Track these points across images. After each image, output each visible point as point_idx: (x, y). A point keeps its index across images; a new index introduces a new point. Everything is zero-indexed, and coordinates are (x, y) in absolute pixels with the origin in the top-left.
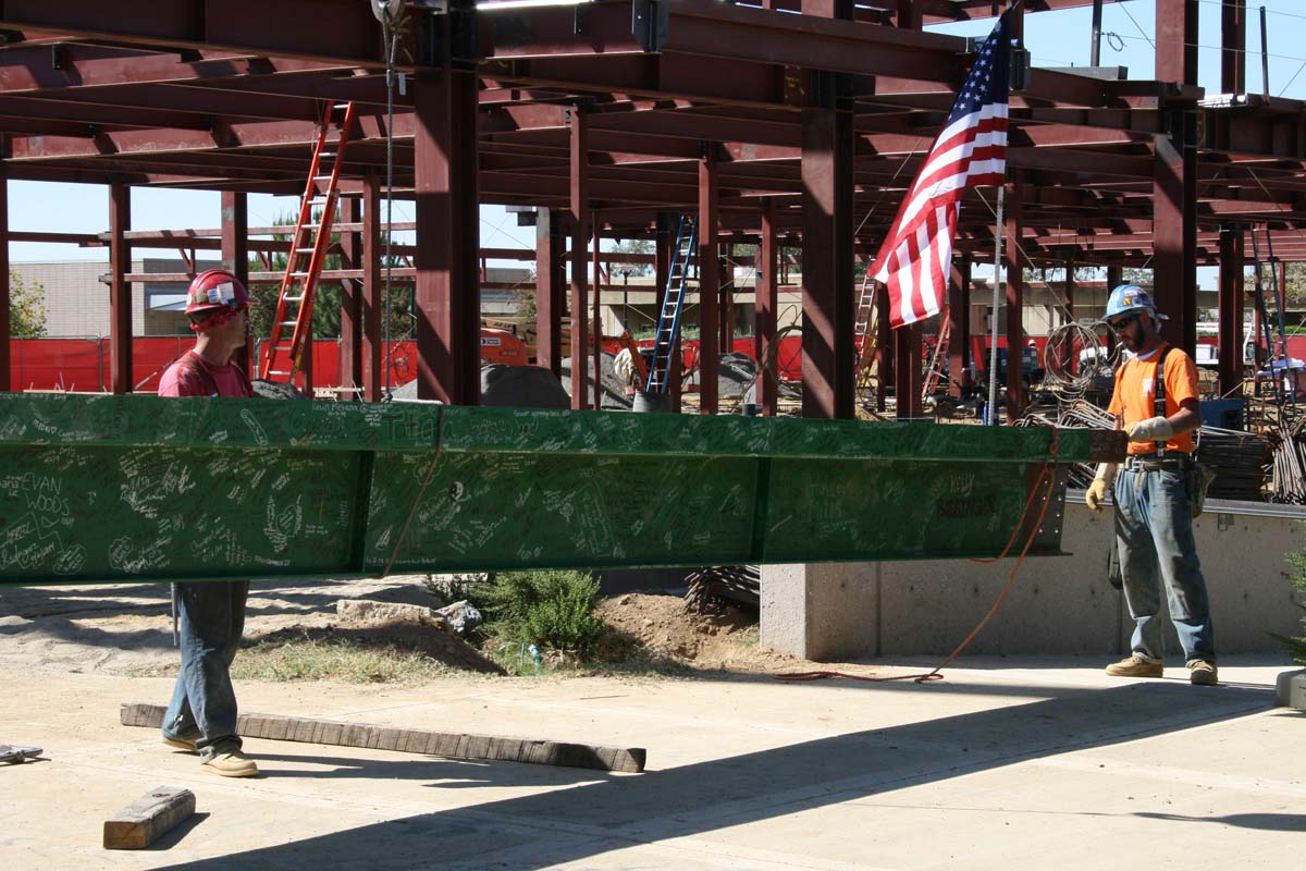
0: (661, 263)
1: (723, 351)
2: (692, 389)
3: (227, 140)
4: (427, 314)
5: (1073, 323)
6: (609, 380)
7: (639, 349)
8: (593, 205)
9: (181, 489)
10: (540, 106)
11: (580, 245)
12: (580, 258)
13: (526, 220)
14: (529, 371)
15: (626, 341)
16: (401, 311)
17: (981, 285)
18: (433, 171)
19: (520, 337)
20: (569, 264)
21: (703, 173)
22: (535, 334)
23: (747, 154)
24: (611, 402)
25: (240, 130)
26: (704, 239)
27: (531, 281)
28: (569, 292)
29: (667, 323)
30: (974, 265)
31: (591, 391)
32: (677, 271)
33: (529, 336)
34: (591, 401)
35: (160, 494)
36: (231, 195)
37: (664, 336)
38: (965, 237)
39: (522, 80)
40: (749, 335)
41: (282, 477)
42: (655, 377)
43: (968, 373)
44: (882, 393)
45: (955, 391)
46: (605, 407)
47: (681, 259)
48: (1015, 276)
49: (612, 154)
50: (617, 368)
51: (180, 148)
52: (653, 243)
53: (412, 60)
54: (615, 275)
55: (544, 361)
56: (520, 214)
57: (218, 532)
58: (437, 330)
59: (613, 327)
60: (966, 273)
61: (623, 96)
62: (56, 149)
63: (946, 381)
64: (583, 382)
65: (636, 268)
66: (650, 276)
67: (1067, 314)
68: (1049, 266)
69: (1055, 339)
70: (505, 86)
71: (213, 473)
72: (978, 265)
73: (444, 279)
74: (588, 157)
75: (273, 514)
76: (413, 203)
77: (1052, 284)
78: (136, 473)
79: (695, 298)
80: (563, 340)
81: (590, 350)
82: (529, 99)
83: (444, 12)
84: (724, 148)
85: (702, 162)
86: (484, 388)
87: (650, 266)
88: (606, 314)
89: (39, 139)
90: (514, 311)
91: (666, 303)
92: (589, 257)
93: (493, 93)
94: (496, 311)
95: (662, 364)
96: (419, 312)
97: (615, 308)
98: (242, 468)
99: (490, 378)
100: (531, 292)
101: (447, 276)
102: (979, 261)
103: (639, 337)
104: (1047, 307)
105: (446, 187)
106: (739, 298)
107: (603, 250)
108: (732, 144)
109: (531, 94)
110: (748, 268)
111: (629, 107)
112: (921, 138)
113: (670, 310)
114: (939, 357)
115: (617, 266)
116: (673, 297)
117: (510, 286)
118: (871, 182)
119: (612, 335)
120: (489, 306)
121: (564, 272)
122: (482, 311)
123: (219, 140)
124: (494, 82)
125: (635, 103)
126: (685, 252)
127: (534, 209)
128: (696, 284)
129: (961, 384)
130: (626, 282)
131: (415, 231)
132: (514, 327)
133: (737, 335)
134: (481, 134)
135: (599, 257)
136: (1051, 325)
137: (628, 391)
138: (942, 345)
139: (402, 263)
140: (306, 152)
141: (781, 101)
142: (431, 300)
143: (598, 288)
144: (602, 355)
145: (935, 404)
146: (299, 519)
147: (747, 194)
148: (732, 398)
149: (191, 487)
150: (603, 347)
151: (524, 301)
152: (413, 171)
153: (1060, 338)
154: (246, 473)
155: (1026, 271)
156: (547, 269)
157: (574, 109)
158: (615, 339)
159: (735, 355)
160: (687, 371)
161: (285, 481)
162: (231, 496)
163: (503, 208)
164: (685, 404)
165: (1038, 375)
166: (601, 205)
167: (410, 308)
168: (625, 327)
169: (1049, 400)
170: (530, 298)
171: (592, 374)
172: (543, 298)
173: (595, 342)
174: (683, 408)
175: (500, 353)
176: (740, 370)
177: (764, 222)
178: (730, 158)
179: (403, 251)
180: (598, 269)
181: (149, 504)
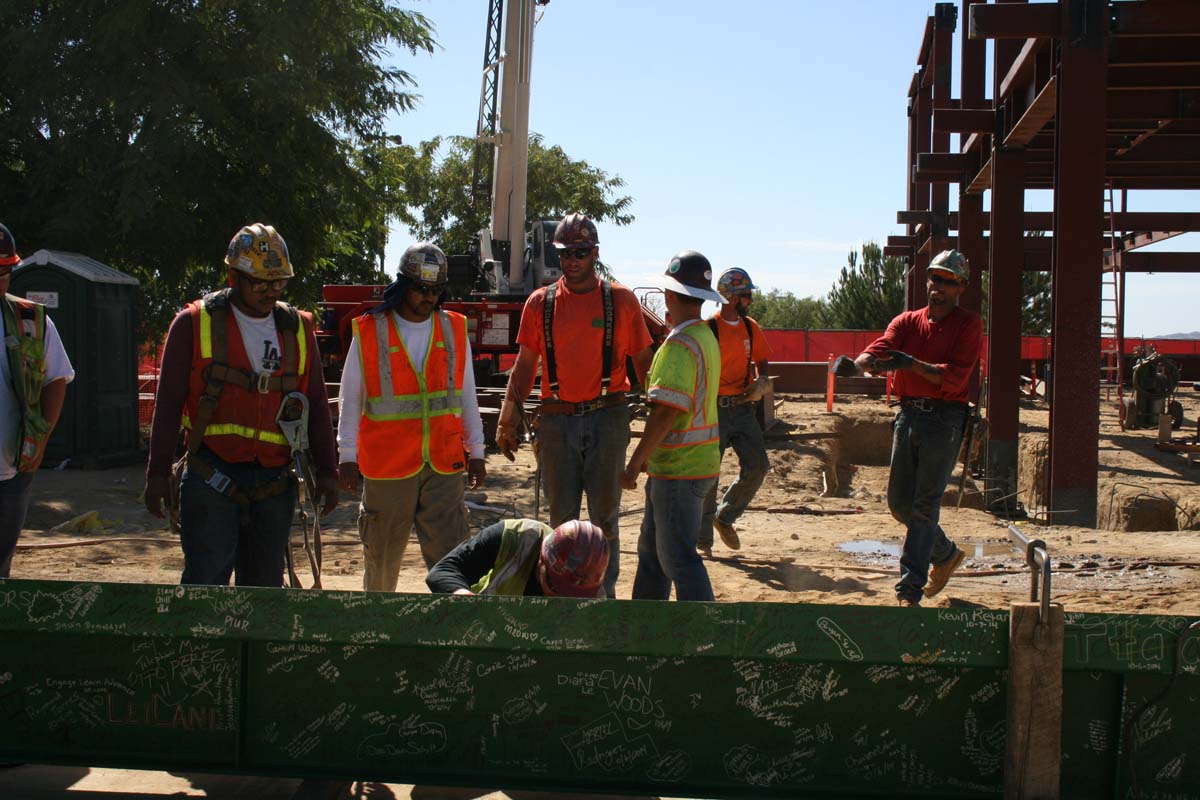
9: (826, 694)
35: (795, 700)
41: (988, 687)
57: (887, 747)
71: (875, 680)
75: (974, 730)
78: (757, 675)
98: (920, 675)
149: (841, 694)
154: (927, 681)
161: (993, 693)
162: (904, 707)
181: (777, 711)
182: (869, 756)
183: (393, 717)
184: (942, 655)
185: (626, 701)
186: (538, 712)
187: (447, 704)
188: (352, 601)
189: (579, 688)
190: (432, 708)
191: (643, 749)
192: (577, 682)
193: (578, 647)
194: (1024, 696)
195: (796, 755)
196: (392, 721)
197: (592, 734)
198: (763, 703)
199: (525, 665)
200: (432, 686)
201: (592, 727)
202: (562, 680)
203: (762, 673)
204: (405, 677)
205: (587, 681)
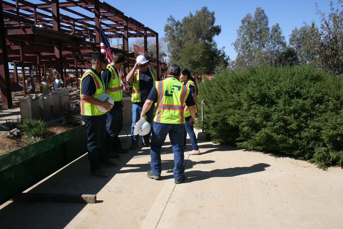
10: (15, 46)
21: (38, 56)
23: (44, 54)
49: (25, 54)
58: (3, 77)
74: (22, 53)
82: (13, 44)
85: (37, 55)
112: (67, 51)
147: (42, 60)
157: (20, 46)
178: (41, 55)
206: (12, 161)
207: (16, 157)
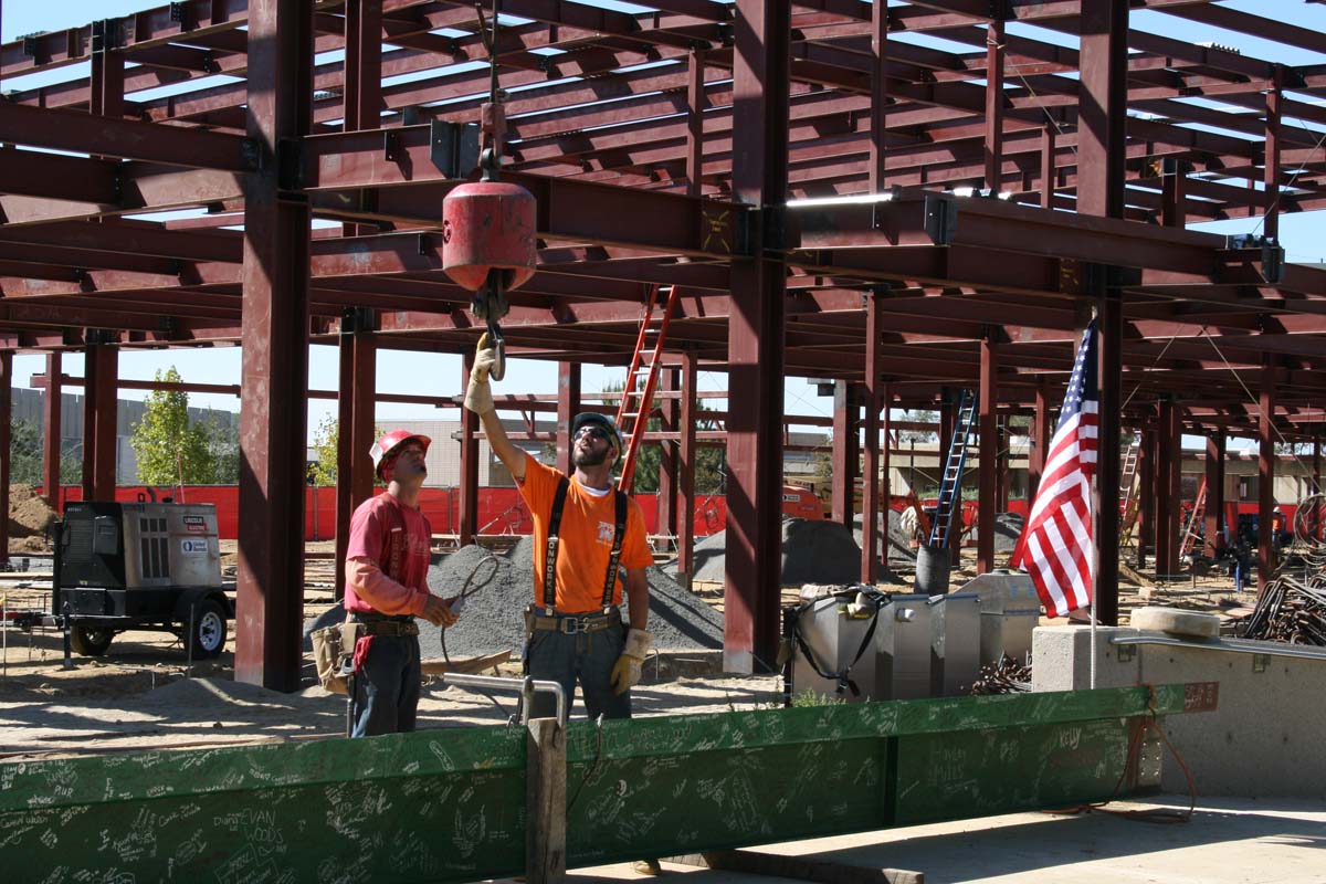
0: (945, 431)
1: (999, 511)
2: (970, 544)
3: (566, 317)
4: (736, 474)
5: (1321, 493)
6: (896, 535)
7: (923, 508)
8: (885, 378)
9: (380, 811)
10: (840, 291)
11: (872, 415)
12: (873, 425)
13: (824, 390)
14: (826, 525)
15: (911, 500)
16: (712, 469)
17: (1235, 456)
18: (745, 346)
19: (817, 494)
20: (862, 431)
21: (984, 351)
22: (830, 492)
23: (1024, 336)
24: (898, 554)
25: (577, 308)
26: (984, 409)
27: (828, 445)
28: (861, 455)
29: (949, 485)
30: (1229, 438)
31: (880, 543)
32: (959, 439)
33: (825, 494)
34: (880, 552)
35: (361, 817)
36: (568, 364)
37: (946, 496)
38: (1221, 413)
39: (827, 268)
40: (1022, 497)
41: (468, 790)
42: (937, 533)
43: (1221, 537)
44: (1143, 552)
45: (1208, 552)
46: (892, 559)
47: (963, 428)
48: (1267, 450)
49: (903, 334)
50: (903, 524)
51: (524, 324)
52: (938, 413)
53: (728, 249)
54: (903, 441)
55: (837, 517)
56: (821, 386)
57: (413, 845)
58: (746, 491)
59: (900, 487)
60: (1221, 445)
61: (915, 283)
62: (418, 323)
63: (1201, 542)
64: (873, 535)
65: (921, 435)
66: (934, 442)
67: (1314, 486)
68: (1298, 441)
69: (1304, 508)
70: (810, 273)
71: (407, 794)
72: (1232, 438)
73: (752, 440)
74: (881, 336)
75: (460, 825)
76: (727, 374)
77: (1302, 457)
78: (339, 800)
79: (975, 463)
80: (856, 498)
81: (880, 507)
82: (831, 285)
83: (758, 208)
84: (1003, 331)
85: (983, 343)
86: (785, 538)
87: (934, 434)
88: (894, 474)
89: (404, 314)
90: (812, 471)
91: (948, 467)
92: (881, 424)
93: (799, 280)
94: (799, 472)
95: (943, 521)
96: (728, 471)
97: (903, 470)
99: (790, 530)
100: (828, 455)
101: (754, 437)
102: (1233, 435)
103: (923, 496)
104: (1295, 477)
105: (755, 359)
106: (1014, 464)
107: (892, 419)
108: (1012, 327)
109: (835, 282)
110: (1023, 438)
111: (920, 293)
112: (1182, 325)
113: (952, 473)
114: (1195, 520)
115: (905, 433)
116: (954, 462)
117: (810, 449)
118: (1136, 363)
119: (899, 494)
120: (788, 467)
121: (858, 437)
122: (785, 470)
123: (558, 318)
124: (800, 270)
125: (925, 290)
126: (966, 421)
127: (832, 381)
128: (976, 451)
129: (1215, 545)
130: (913, 447)
131: (727, 400)
132: (812, 485)
133: (1012, 496)
134: (787, 314)
135: (890, 424)
136: (1299, 495)
137: (912, 545)
138: (1199, 510)
139: (714, 426)
140: (632, 328)
141: (1057, 290)
142: (740, 461)
143: (888, 452)
144: (890, 511)
145: (1191, 563)
146: (484, 826)
147: (1023, 371)
148: (1006, 553)
149: (388, 808)
150: (890, 505)
151: (822, 463)
152: (727, 346)
153: (1309, 506)
154: (436, 791)
155: (1277, 445)
156: (842, 435)
157: (870, 294)
158: (903, 497)
159: (1010, 515)
160: (966, 528)
161: (470, 795)
162: (423, 812)
163: (805, 379)
164: (964, 557)
165: (1286, 539)
166: (892, 379)
167: (720, 466)
168: (911, 487)
169: (1297, 561)
170: (827, 459)
171: (881, 528)
172: (838, 460)
173: (884, 501)
174: (961, 561)
175: (799, 508)
176: (1014, 529)
177: (1038, 396)
178: (1009, 340)
179: (717, 416)
180: (888, 436)
181: (351, 826)
182: (402, 854)
183: (97, 872)
184: (495, 761)
185: (259, 832)
186: (200, 851)
187: (137, 854)
188: (150, 761)
189: (228, 826)
190: (125, 860)
191: (268, 872)
192: (227, 821)
193: (295, 781)
194: (548, 782)
195: (362, 860)
196: (96, 876)
197: (236, 864)
198: (343, 821)
199: (193, 812)
200: (127, 840)
201: (236, 858)
202: (218, 821)
203: (343, 798)
204: (107, 835)
205: (232, 820)
206: (723, 737)
207: (733, 730)
